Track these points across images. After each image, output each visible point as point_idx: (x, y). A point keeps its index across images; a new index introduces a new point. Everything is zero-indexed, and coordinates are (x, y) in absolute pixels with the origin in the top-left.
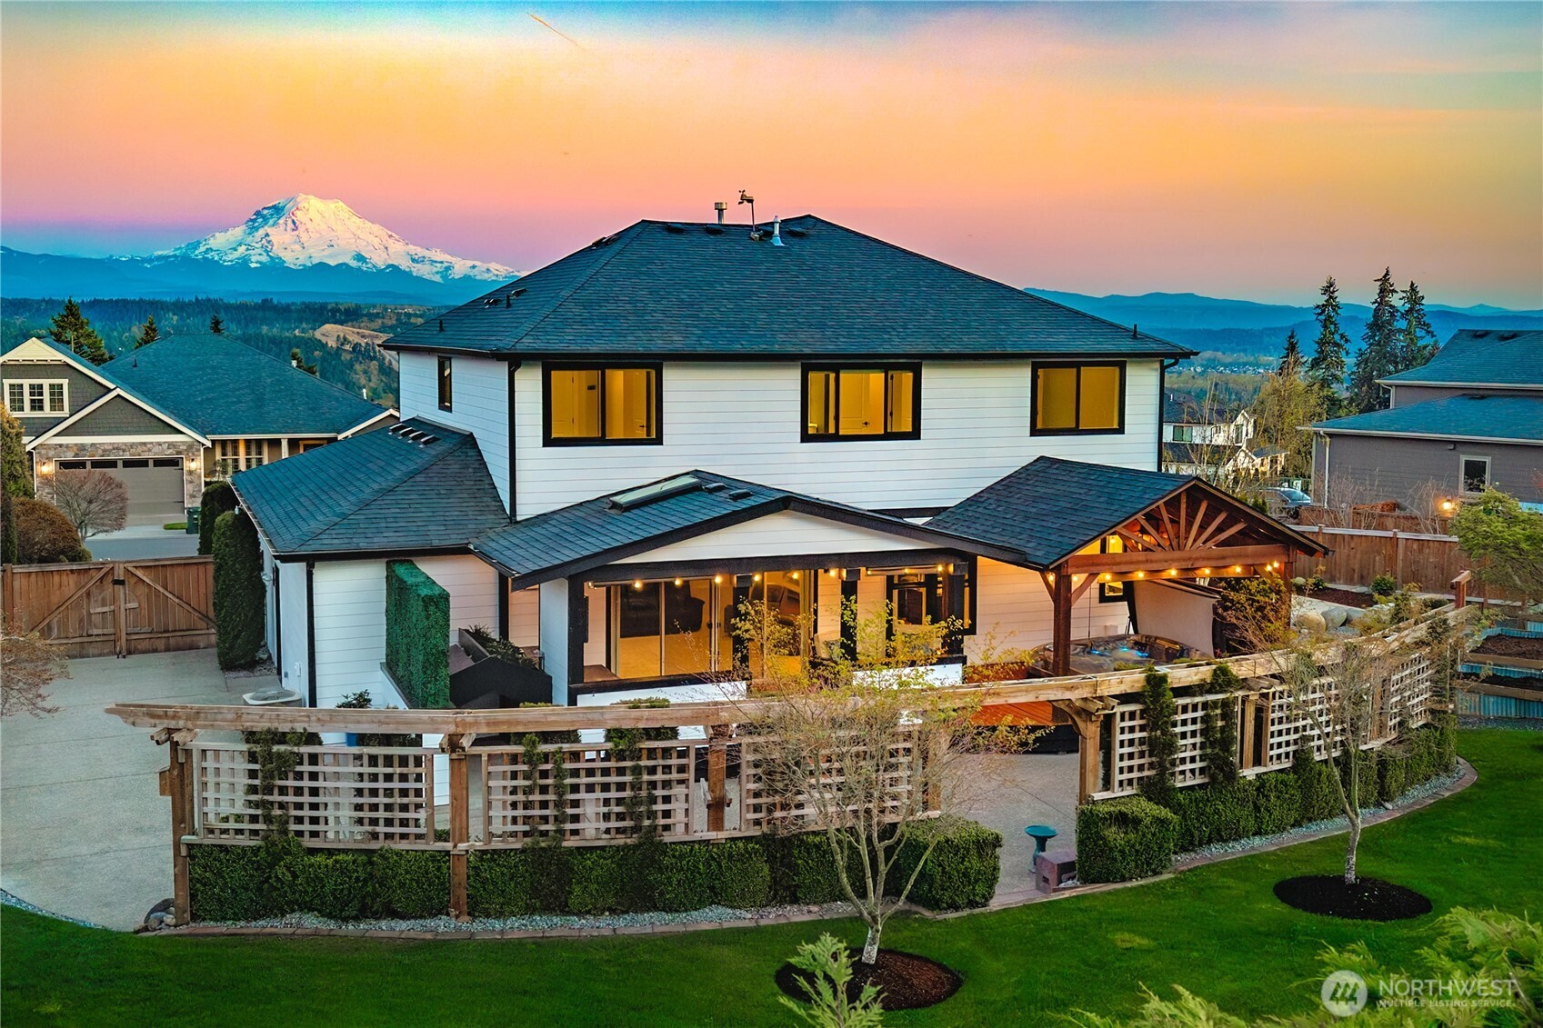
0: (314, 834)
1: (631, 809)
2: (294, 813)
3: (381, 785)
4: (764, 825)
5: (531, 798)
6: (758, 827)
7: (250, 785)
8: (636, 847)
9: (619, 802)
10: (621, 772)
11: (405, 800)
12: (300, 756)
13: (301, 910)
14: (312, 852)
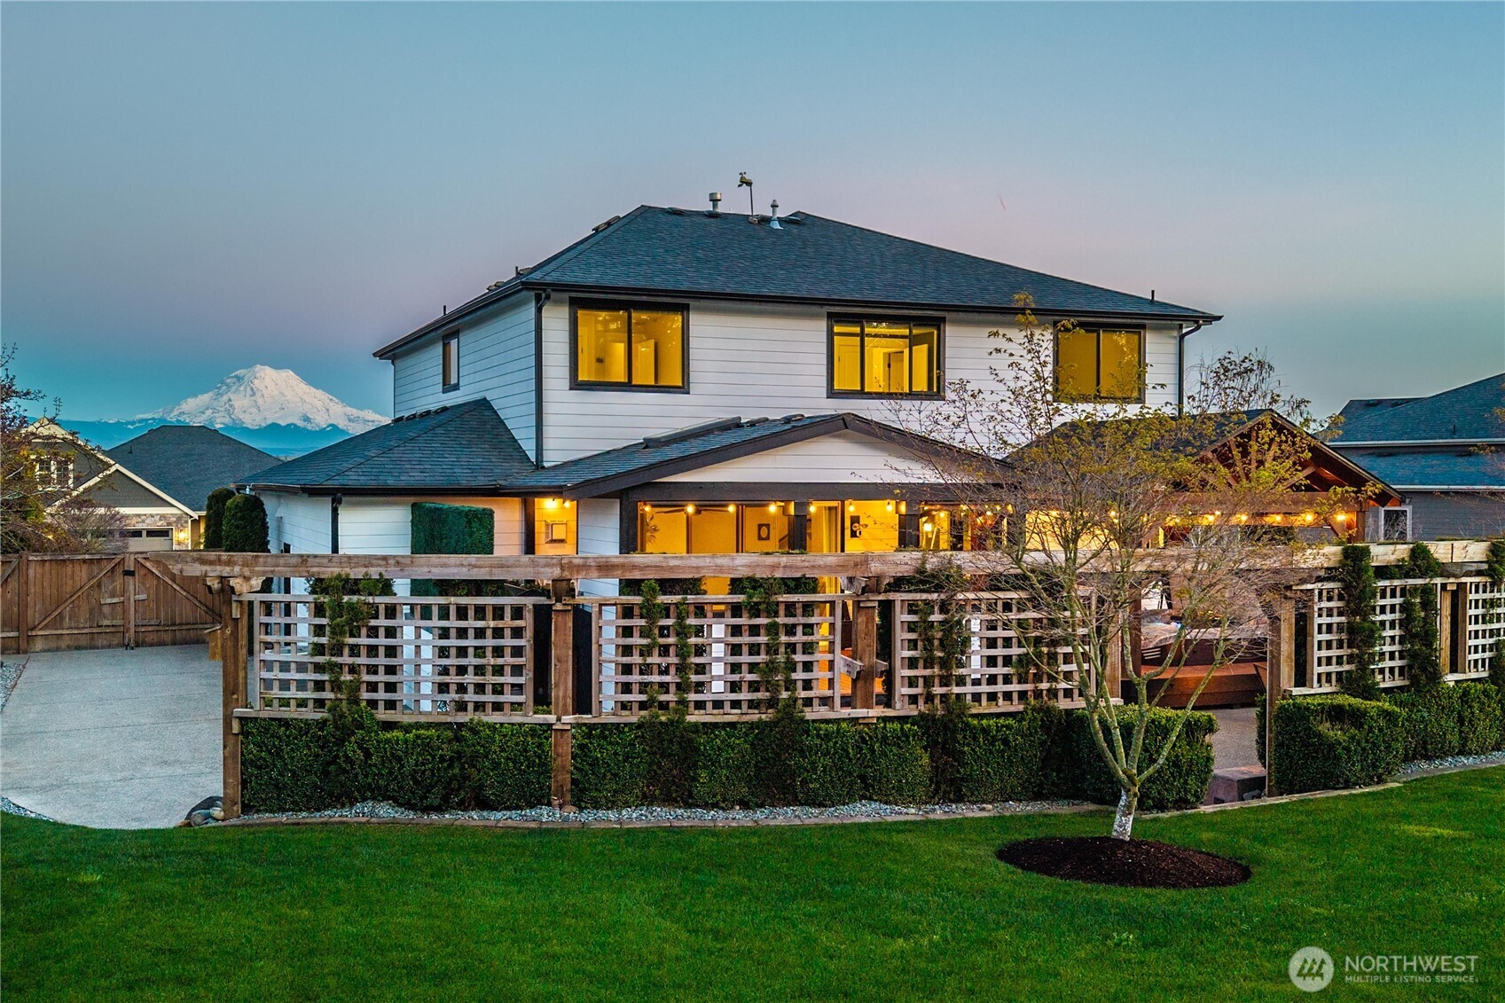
0: (391, 705)
1: (767, 676)
2: (366, 678)
3: (470, 642)
4: (921, 701)
5: (649, 660)
6: (914, 706)
7: (315, 644)
8: (770, 725)
9: (753, 667)
10: (754, 630)
11: (500, 661)
12: (376, 607)
13: (374, 799)
14: (389, 726)
